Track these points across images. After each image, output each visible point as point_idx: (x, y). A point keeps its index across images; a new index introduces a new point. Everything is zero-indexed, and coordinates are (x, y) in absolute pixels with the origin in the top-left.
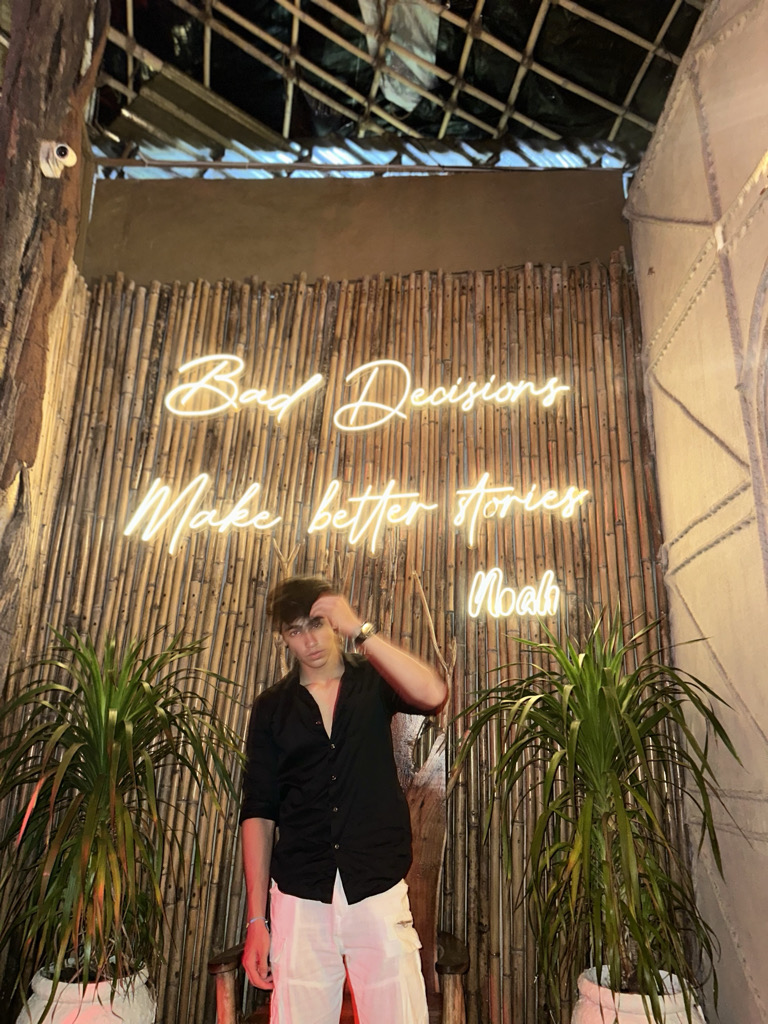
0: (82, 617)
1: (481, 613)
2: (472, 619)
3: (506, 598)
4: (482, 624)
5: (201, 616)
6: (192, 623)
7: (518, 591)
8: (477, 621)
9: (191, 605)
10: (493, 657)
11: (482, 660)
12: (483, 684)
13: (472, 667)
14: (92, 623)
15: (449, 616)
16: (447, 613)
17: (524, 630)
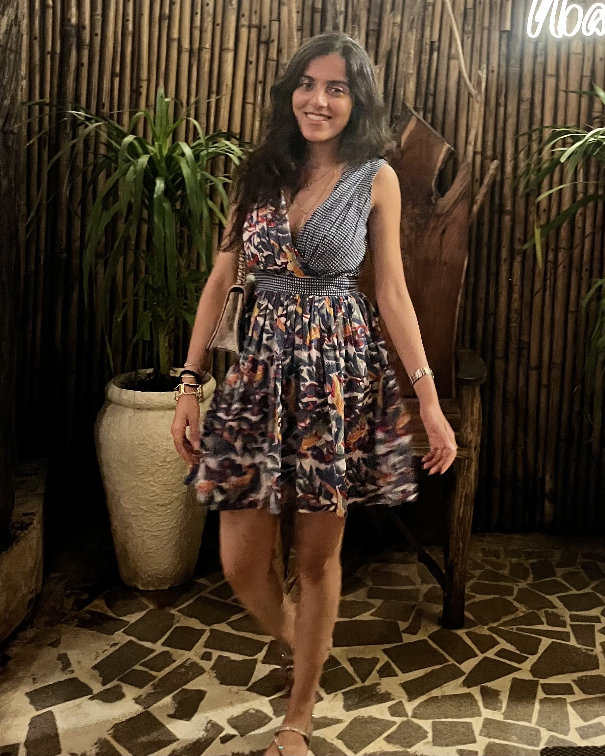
0: (80, 27)
1: (541, 34)
2: (530, 39)
4: (541, 45)
5: (218, 29)
6: (208, 36)
8: (536, 42)
9: (206, 15)
10: (551, 82)
11: (538, 87)
12: (538, 112)
13: (526, 94)
14: (93, 34)
15: (505, 36)
16: (502, 32)
17: (588, 53)
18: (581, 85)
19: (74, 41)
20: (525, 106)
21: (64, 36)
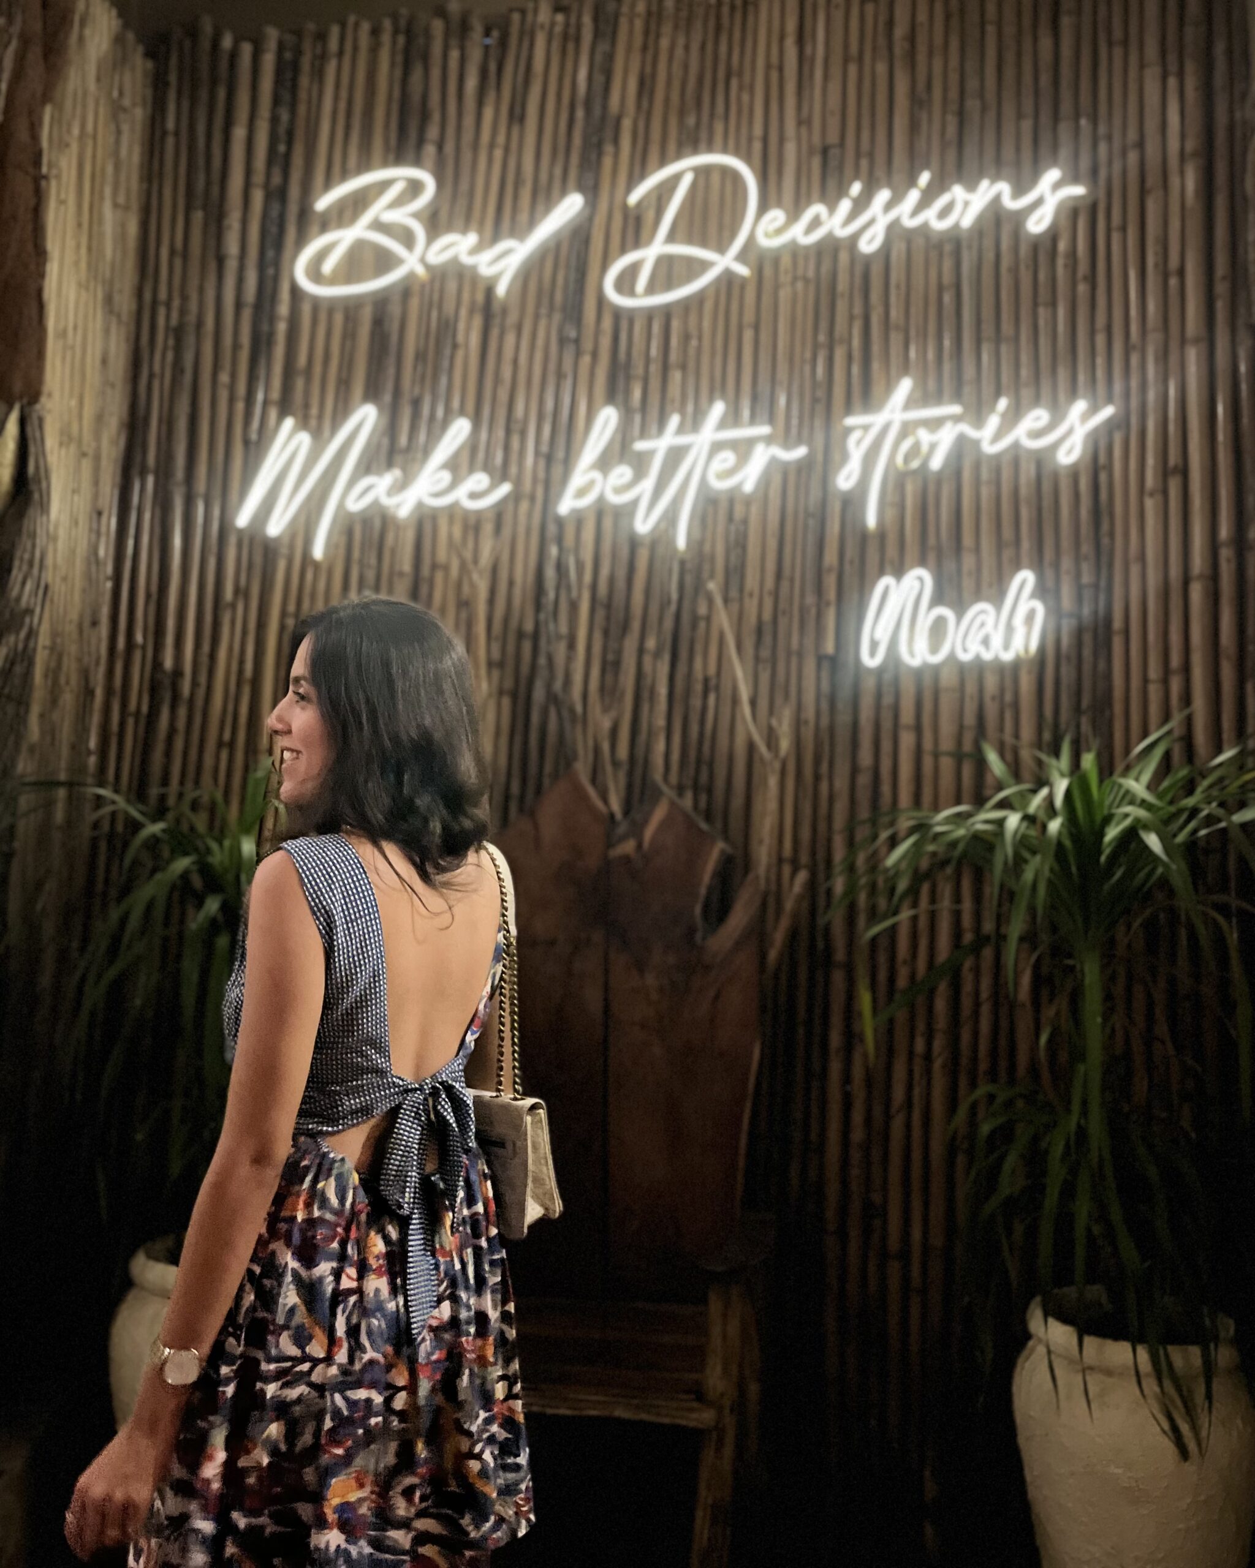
0: (178, 673)
1: (886, 660)
2: (869, 671)
3: (938, 629)
4: (887, 678)
7: (960, 614)
8: (880, 671)
10: (907, 740)
11: (886, 746)
12: (886, 789)
13: (865, 758)
14: (195, 684)
15: (826, 665)
16: (820, 659)
17: (971, 688)
18: (959, 742)
19: (167, 696)
20: (864, 779)
21: (154, 689)
